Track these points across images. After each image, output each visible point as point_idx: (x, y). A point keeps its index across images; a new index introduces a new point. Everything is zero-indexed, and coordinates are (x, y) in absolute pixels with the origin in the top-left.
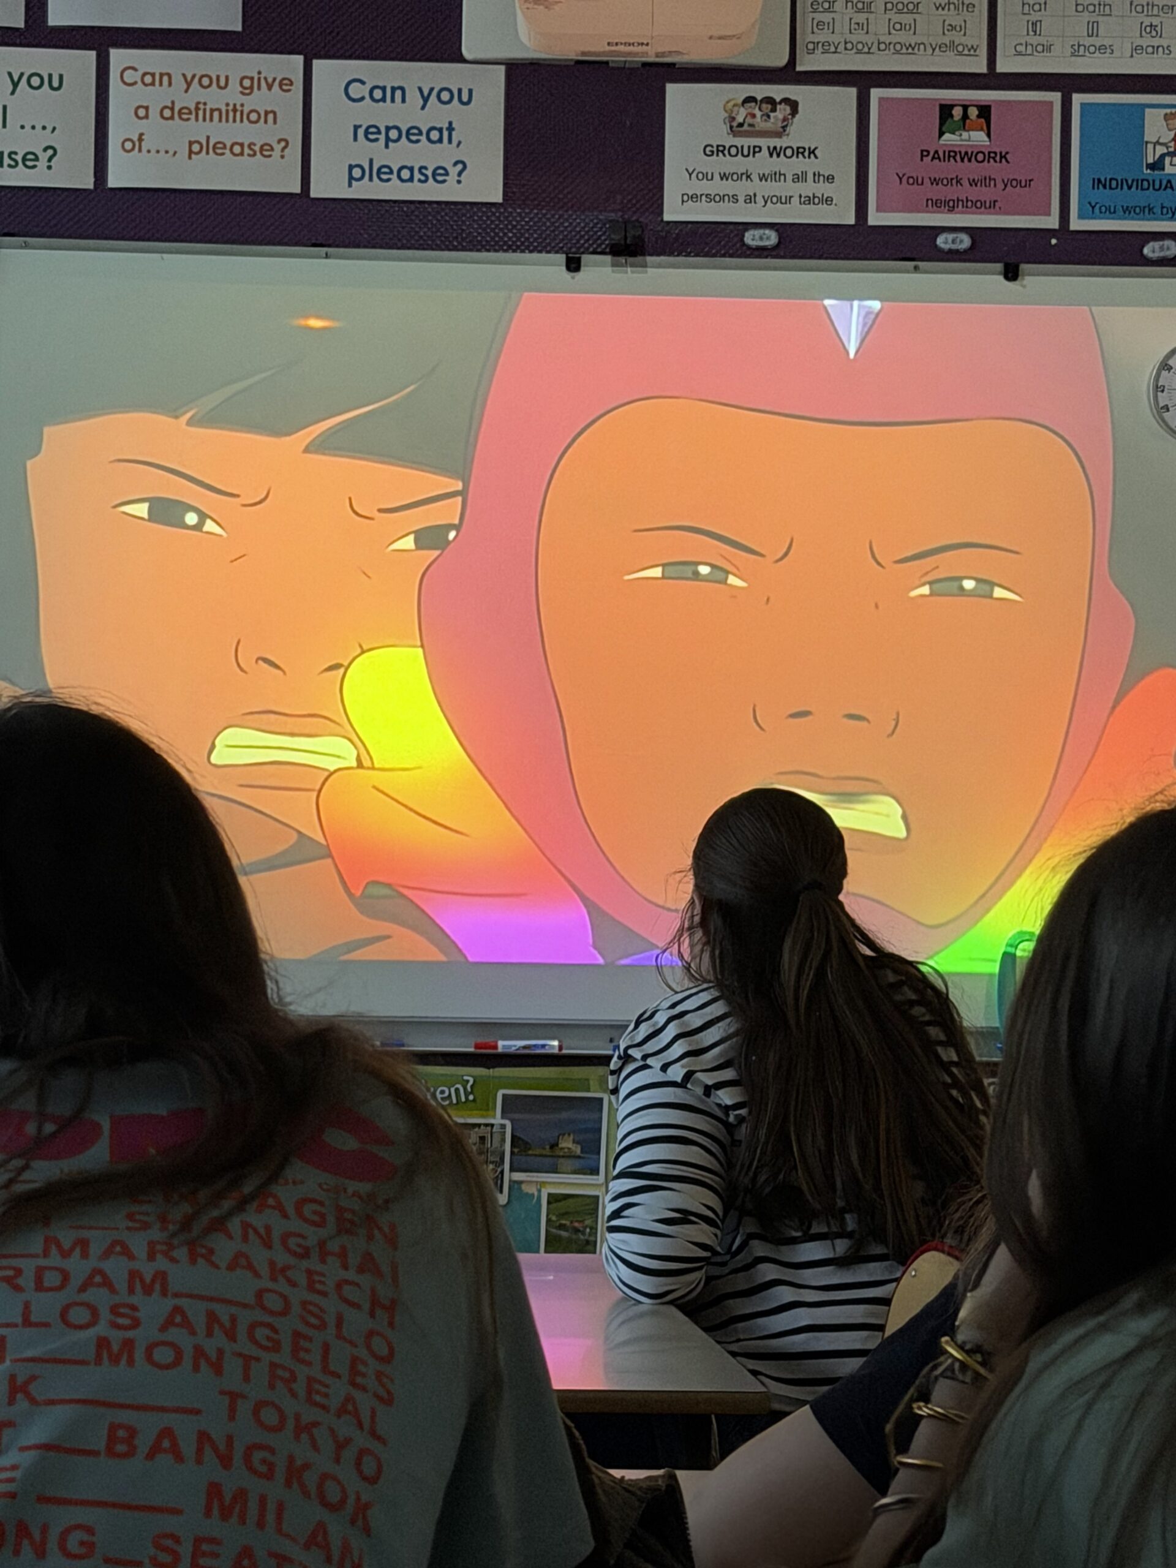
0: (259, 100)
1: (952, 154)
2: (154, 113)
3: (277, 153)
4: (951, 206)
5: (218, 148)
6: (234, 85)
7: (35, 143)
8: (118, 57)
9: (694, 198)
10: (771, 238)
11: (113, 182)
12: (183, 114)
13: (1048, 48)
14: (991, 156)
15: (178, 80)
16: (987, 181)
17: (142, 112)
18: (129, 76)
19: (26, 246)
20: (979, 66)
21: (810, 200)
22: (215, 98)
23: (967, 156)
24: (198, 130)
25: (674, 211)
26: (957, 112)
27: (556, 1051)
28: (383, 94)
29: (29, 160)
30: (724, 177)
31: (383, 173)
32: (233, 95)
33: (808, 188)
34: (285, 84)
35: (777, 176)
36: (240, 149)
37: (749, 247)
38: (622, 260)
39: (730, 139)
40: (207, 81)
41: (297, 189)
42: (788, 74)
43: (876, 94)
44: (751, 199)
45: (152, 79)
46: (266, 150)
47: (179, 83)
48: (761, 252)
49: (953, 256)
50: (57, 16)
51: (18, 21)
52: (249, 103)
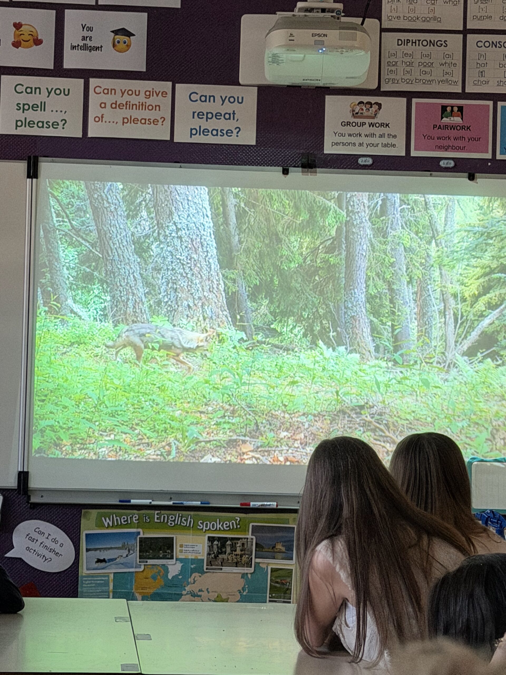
0: (153, 101)
1: (446, 127)
2: (108, 105)
3: (160, 123)
4: (446, 149)
5: (135, 121)
6: (142, 94)
7: (57, 117)
8: (93, 82)
9: (337, 144)
10: (370, 161)
11: (90, 135)
12: (120, 106)
13: (487, 82)
14: (463, 128)
15: (118, 92)
16: (462, 138)
17: (103, 105)
18: (98, 90)
19: (53, 162)
20: (458, 90)
21: (386, 145)
22: (134, 100)
23: (453, 127)
24: (127, 113)
25: (328, 149)
26: (449, 109)
27: (275, 507)
28: (205, 99)
29: (55, 125)
30: (350, 135)
31: (205, 132)
32: (142, 98)
33: (385, 140)
34: (164, 94)
35: (373, 135)
37: (360, 165)
38: (306, 170)
39: (352, 120)
40: (131, 92)
41: (168, 138)
42: (377, 92)
43: (414, 101)
44: (361, 145)
45: (108, 91)
46: (155, 122)
47: (119, 93)
48: (365, 167)
49: (447, 170)
50: (67, 64)
51: (51, 66)
52: (149, 101)
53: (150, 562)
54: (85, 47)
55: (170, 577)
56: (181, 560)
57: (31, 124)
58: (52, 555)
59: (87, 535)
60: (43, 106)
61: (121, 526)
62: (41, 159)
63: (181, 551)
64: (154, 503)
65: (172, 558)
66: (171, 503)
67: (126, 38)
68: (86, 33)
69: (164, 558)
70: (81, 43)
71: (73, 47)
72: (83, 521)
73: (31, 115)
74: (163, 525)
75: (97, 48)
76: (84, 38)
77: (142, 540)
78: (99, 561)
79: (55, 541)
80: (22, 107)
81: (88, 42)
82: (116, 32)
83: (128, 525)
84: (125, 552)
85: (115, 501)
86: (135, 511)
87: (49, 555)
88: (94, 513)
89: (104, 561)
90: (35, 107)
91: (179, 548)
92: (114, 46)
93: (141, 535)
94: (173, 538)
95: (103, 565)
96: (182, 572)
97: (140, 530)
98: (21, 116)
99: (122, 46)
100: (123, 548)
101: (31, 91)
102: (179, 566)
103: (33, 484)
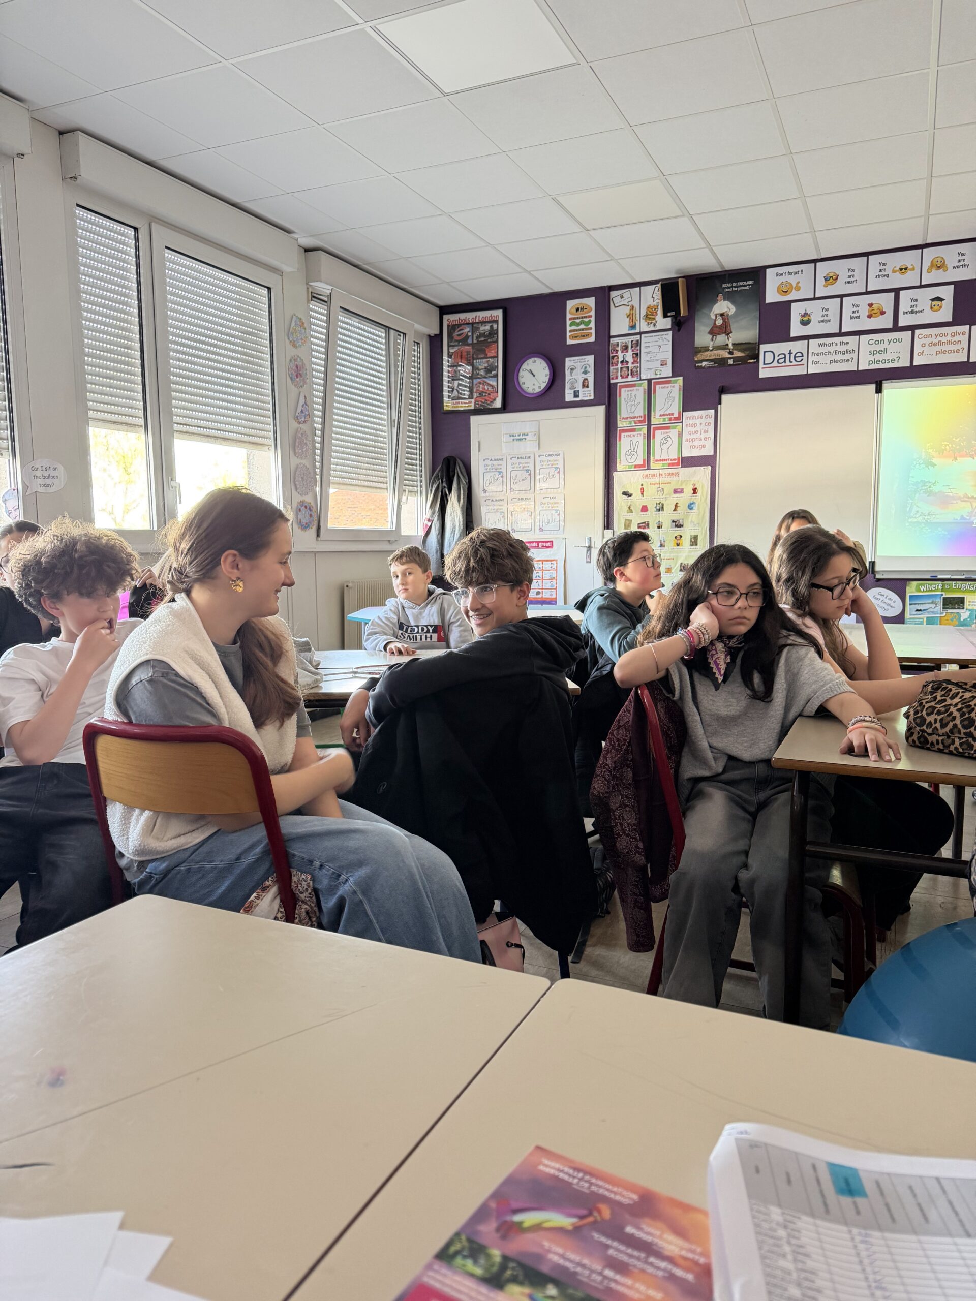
0: (956, 338)
2: (927, 345)
3: (961, 351)
5: (944, 352)
6: (949, 335)
7: (894, 356)
8: (917, 332)
11: (915, 364)
12: (935, 344)
15: (933, 335)
17: (923, 345)
18: (920, 337)
19: (892, 382)
22: (944, 339)
24: (938, 348)
29: (893, 361)
32: (949, 338)
34: (964, 333)
36: (950, 352)
40: (941, 335)
41: (966, 360)
45: (926, 337)
46: (958, 351)
47: (934, 337)
50: (901, 323)
51: (891, 326)
52: (953, 339)
53: (950, 611)
54: (912, 312)
55: (962, 620)
56: (969, 610)
57: (878, 362)
58: (889, 607)
59: (910, 596)
60: (885, 351)
61: (931, 591)
62: (884, 382)
63: (969, 605)
64: (952, 577)
65: (963, 608)
66: (963, 577)
67: (939, 303)
68: (913, 303)
69: (959, 608)
70: (910, 310)
71: (905, 313)
72: (908, 588)
73: (878, 357)
74: (958, 590)
75: (920, 311)
76: (912, 307)
77: (944, 599)
78: (917, 610)
79: (890, 599)
80: (873, 353)
81: (915, 309)
82: (933, 300)
83: (935, 590)
84: (933, 606)
85: (928, 577)
86: (940, 582)
87: (886, 607)
88: (915, 583)
89: (920, 610)
90: (880, 352)
91: (968, 603)
92: (931, 308)
93: (944, 596)
94: (964, 598)
95: (920, 612)
96: (970, 617)
97: (943, 593)
98: (872, 358)
99: (936, 308)
100: (932, 603)
101: (878, 342)
102: (968, 613)
103: (877, 568)
